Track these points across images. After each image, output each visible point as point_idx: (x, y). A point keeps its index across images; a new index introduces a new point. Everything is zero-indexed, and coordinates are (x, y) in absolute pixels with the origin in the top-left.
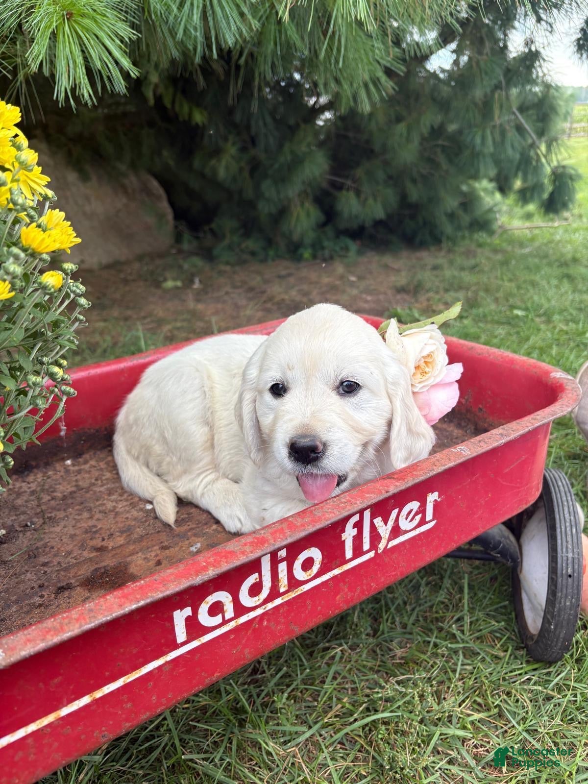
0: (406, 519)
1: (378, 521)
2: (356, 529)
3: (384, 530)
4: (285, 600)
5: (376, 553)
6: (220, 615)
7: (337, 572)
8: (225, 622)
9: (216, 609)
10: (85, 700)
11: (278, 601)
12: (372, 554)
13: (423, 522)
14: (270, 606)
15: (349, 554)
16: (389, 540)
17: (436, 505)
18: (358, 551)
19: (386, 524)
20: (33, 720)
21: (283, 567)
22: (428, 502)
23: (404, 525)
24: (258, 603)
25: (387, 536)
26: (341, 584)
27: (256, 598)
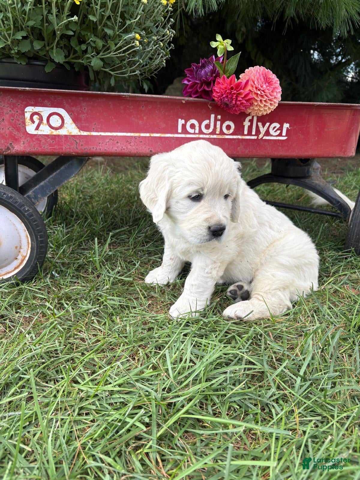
0: (273, 129)
1: (260, 124)
2: (250, 123)
3: (263, 130)
4: (218, 137)
5: (258, 138)
6: (194, 130)
7: (240, 137)
8: (194, 133)
9: (192, 126)
10: (148, 135)
11: (215, 136)
12: (255, 137)
13: (280, 135)
14: (212, 136)
15: (246, 132)
16: (264, 135)
17: (288, 130)
18: (250, 133)
19: (264, 127)
20: (133, 132)
21: (219, 123)
22: (284, 127)
23: (272, 132)
24: (208, 133)
25: (263, 133)
26: (241, 144)
27: (207, 130)
